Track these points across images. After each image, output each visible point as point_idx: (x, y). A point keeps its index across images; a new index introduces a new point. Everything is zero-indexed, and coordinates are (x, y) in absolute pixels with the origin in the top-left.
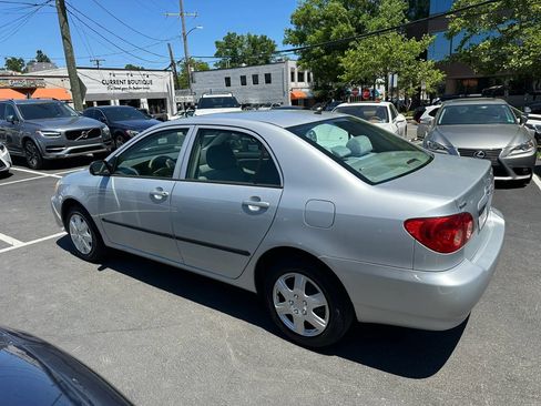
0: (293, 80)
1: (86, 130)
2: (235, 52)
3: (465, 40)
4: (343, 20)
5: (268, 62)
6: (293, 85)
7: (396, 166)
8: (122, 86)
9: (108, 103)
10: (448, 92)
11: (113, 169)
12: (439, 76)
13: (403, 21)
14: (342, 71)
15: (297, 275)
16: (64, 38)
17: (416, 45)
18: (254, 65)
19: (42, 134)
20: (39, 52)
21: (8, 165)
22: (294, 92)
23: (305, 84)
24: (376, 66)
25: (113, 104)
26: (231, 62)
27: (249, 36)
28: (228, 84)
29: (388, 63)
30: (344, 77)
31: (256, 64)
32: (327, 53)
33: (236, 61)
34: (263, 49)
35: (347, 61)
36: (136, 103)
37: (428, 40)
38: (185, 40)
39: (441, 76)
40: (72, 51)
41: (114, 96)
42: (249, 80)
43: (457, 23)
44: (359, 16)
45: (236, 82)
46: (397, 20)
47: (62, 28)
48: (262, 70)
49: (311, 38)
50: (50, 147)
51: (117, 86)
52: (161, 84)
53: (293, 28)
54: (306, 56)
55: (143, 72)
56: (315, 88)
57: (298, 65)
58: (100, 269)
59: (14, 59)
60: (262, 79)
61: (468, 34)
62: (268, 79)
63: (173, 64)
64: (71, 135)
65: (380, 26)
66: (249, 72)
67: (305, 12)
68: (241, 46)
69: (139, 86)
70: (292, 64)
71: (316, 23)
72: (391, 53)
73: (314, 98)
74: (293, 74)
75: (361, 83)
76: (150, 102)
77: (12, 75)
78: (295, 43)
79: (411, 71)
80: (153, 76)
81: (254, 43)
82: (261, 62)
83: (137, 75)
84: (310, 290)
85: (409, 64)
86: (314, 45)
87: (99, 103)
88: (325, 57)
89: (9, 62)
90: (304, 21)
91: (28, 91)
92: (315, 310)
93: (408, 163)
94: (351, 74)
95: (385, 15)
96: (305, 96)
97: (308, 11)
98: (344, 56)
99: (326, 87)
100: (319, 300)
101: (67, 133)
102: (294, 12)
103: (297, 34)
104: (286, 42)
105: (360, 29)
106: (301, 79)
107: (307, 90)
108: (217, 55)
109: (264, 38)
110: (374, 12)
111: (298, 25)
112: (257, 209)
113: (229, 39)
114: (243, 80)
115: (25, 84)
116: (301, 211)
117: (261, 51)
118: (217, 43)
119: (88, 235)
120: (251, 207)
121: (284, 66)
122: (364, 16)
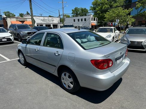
0: (92, 20)
1: (33, 32)
2: (77, 12)
3: (141, 10)
4: (106, 4)
5: (86, 15)
6: (92, 21)
7: (96, 45)
8: (46, 21)
9: (42, 25)
10: (136, 24)
11: (29, 42)
12: (133, 20)
13: (124, 4)
14: (105, 18)
15: (66, 73)
16: (30, 8)
17: (127, 11)
18: (82, 16)
19: (22, 33)
20: (27, 12)
21: (13, 40)
22: (92, 23)
23: (95, 21)
24: (115, 17)
25: (44, 26)
26: (76, 15)
27: (81, 8)
28: (74, 21)
29: (118, 16)
30: (106, 20)
31: (83, 16)
32: (101, 13)
33: (77, 15)
34: (85, 12)
35: (107, 15)
36: (49, 26)
37: (130, 10)
38: (63, 9)
39: (134, 20)
40: (32, 12)
41: (44, 24)
42: (80, 20)
43: (139, 5)
44: (111, 3)
45: (76, 21)
46: (122, 4)
47: (30, 6)
48: (84, 17)
49: (97, 9)
50: (24, 36)
51: (45, 21)
52: (56, 21)
53: (92, 6)
54: (96, 14)
55: (52, 18)
56: (98, 22)
57: (93, 16)
58: (25, 68)
59: (21, 14)
60: (83, 20)
61: (142, 8)
62: (85, 20)
63: (60, 16)
64: (29, 33)
65: (117, 6)
66: (80, 18)
67: (96, 2)
68: (79, 11)
69: (51, 21)
70: (92, 16)
71: (99, 5)
72: (119, 13)
73: (98, 25)
74: (92, 18)
75: (111, 21)
76: (53, 25)
77: (19, 18)
78: (93, 10)
79: (125, 18)
80: (54, 19)
81: (82, 10)
82: (84, 15)
83: (50, 18)
84: (69, 77)
85: (124, 16)
86: (98, 11)
87: (40, 25)
88: (101, 14)
89: (20, 14)
90: (96, 4)
91: (23, 22)
92: (70, 82)
93: (100, 44)
94: (107, 19)
95: (119, 3)
96: (95, 25)
97: (97, 1)
98: (106, 14)
99: (101, 22)
100: (71, 80)
101: (28, 33)
102: (93, 2)
103: (93, 8)
104: (90, 10)
105: (111, 6)
106: (94, 20)
107: (96, 23)
108: (72, 13)
109: (85, 9)
110: (115, 2)
111: (94, 5)
112: (57, 55)
113: (76, 9)
114: (79, 20)
115: (22, 20)
116: (67, 56)
117: (84, 12)
118: (72, 10)
119: (23, 59)
120: (56, 54)
121: (90, 16)
122: (112, 3)
